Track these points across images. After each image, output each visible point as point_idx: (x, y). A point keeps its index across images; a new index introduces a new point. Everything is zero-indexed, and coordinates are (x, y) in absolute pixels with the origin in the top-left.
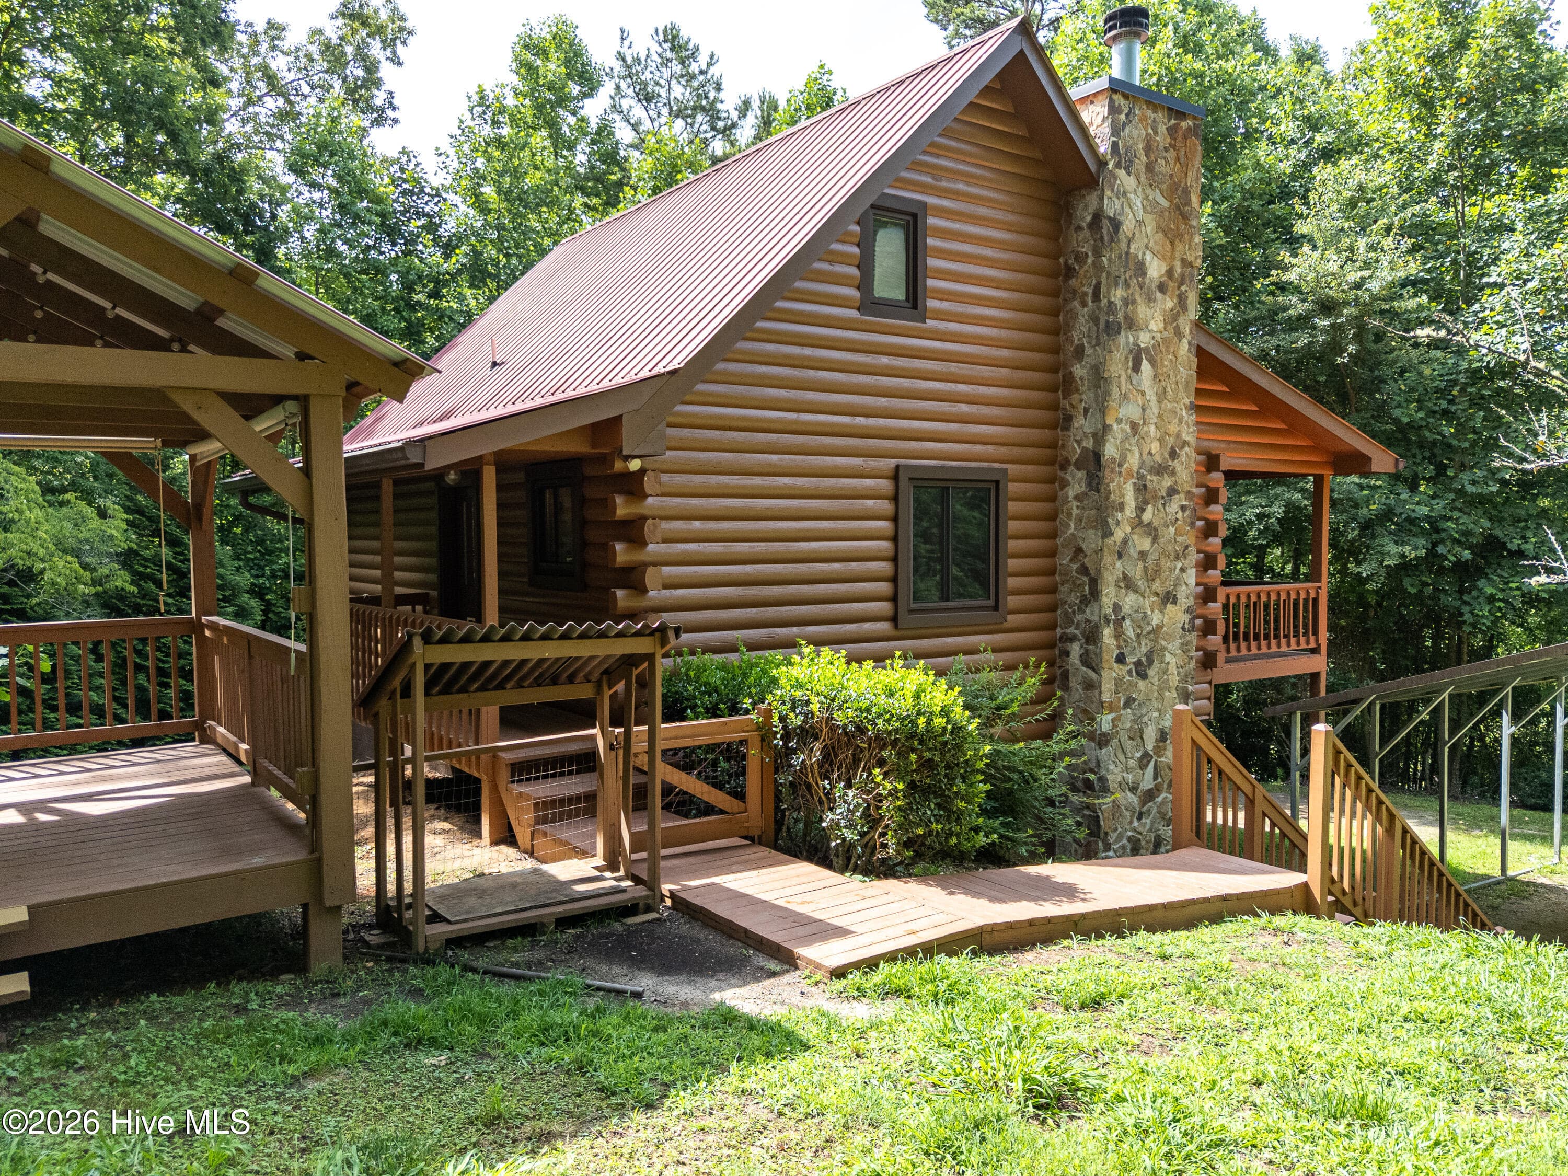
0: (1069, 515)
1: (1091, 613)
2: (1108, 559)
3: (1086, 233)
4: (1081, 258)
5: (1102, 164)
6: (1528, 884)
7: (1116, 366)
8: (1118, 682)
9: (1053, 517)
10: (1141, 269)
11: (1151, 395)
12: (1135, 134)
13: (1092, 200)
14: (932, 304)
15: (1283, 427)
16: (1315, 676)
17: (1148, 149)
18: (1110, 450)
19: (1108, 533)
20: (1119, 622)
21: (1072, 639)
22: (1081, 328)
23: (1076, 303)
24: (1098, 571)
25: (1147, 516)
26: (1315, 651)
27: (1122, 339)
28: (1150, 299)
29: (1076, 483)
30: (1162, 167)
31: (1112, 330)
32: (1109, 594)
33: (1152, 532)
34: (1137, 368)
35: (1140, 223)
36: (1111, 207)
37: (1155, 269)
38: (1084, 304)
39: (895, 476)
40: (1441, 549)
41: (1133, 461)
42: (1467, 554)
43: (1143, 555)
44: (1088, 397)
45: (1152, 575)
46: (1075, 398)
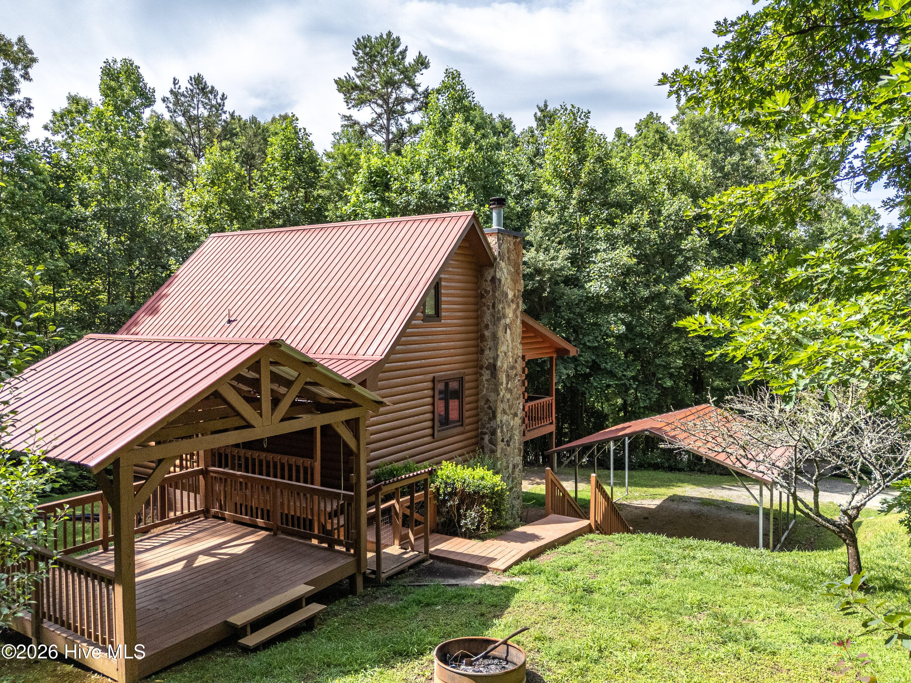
0: (484, 387)
1: (492, 424)
2: (499, 403)
3: (489, 283)
4: (487, 292)
5: (495, 259)
6: (620, 504)
7: (500, 334)
8: (502, 449)
9: (477, 387)
10: (507, 295)
11: (510, 342)
12: (505, 246)
13: (492, 271)
14: (443, 314)
15: (541, 340)
16: (551, 433)
17: (508, 251)
18: (499, 364)
19: (498, 394)
20: (502, 427)
21: (485, 433)
22: (487, 318)
23: (485, 308)
24: (496, 408)
25: (509, 386)
26: (551, 423)
27: (501, 322)
28: (509, 306)
29: (486, 375)
30: (512, 257)
31: (499, 319)
32: (499, 416)
33: (510, 391)
34: (506, 332)
35: (506, 279)
36: (498, 275)
37: (510, 295)
38: (489, 309)
39: (433, 380)
40: (579, 368)
41: (505, 366)
42: (588, 370)
43: (508, 400)
44: (490, 343)
45: (510, 408)
46: (485, 343)
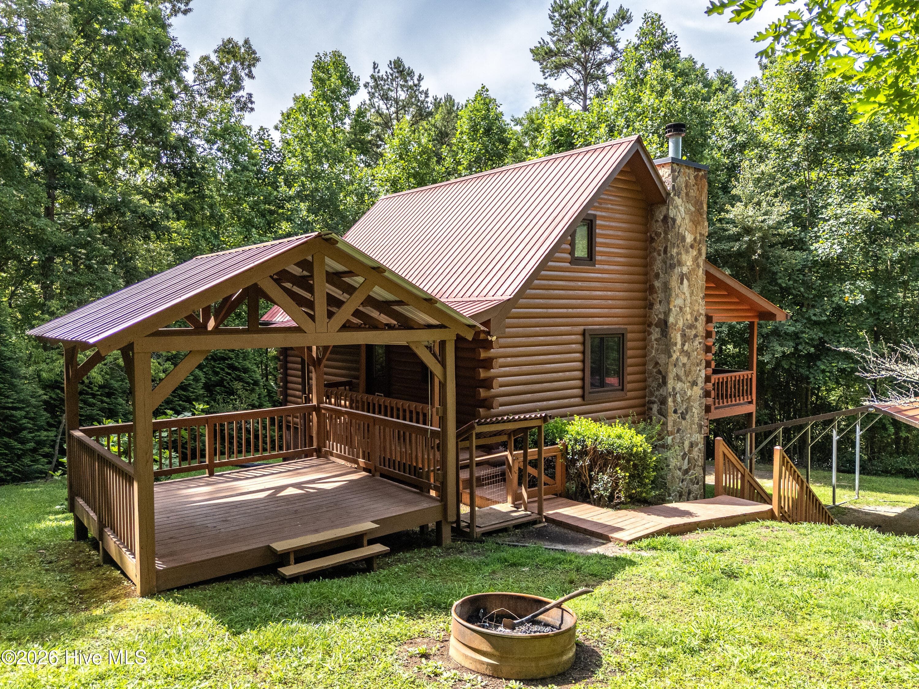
0: (652, 347)
1: (663, 391)
2: (671, 367)
3: (660, 223)
4: (658, 234)
5: (668, 194)
6: (845, 508)
7: (674, 283)
8: (674, 422)
9: (645, 348)
10: (683, 239)
11: (687, 294)
12: (681, 180)
13: (663, 209)
14: (598, 258)
15: (737, 300)
16: (750, 414)
17: (686, 186)
18: (671, 320)
19: (670, 356)
20: (675, 396)
21: (654, 403)
22: (658, 265)
23: (655, 254)
24: (666, 373)
25: (686, 348)
26: (750, 402)
27: (676, 271)
28: (687, 252)
29: (656, 333)
30: (692, 193)
31: (672, 267)
32: (671, 383)
33: (688, 354)
34: (682, 283)
35: (683, 219)
36: (672, 214)
37: (689, 238)
38: (660, 255)
39: (584, 334)
40: (800, 347)
41: (680, 324)
42: (812, 350)
43: (684, 365)
44: (661, 295)
45: (687, 374)
46: (655, 296)
